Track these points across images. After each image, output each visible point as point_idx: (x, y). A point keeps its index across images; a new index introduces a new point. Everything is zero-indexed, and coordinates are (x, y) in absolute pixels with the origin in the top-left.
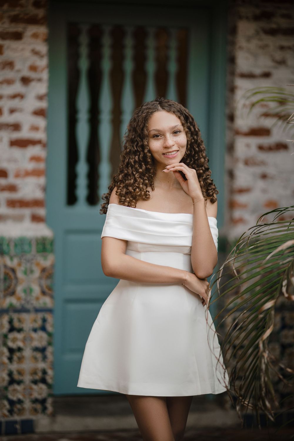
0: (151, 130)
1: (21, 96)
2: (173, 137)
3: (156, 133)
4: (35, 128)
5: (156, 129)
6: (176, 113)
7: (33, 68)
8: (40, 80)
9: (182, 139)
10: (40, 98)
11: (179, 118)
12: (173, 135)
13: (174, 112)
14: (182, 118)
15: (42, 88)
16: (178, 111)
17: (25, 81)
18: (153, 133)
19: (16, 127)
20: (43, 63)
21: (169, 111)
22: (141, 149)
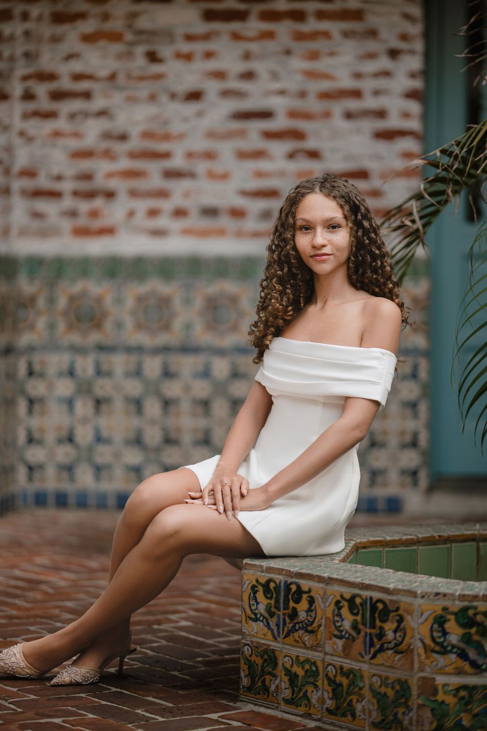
0: (298, 219)
1: (387, 74)
2: (326, 233)
3: (304, 223)
4: (406, 115)
5: (304, 219)
6: (338, 199)
7: (404, 37)
8: (412, 52)
9: (342, 238)
10: (413, 75)
11: (341, 207)
12: (328, 230)
13: (334, 197)
14: (347, 208)
15: (415, 63)
16: (343, 197)
17: (394, 54)
18: (299, 223)
19: (381, 114)
20: (416, 29)
21: (328, 195)
22: (284, 244)
